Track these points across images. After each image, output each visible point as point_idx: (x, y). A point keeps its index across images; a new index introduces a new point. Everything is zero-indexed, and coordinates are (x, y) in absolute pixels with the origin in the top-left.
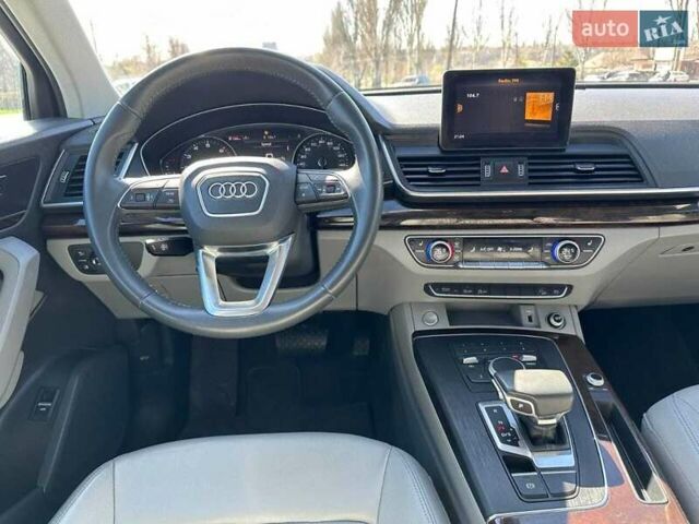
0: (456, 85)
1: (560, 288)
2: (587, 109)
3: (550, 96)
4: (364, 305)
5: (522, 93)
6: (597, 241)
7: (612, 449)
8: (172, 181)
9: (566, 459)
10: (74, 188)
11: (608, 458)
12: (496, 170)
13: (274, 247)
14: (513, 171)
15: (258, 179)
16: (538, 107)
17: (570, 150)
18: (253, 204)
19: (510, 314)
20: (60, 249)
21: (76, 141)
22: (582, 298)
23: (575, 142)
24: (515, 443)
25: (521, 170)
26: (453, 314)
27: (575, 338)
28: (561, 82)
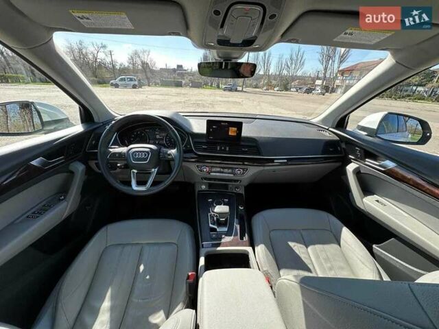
0: (210, 124)
1: (238, 181)
2: (246, 132)
3: (236, 129)
4: (186, 180)
5: (228, 127)
6: (247, 169)
7: (238, 227)
8: (123, 150)
9: (225, 229)
10: (96, 147)
11: (236, 229)
12: (221, 148)
13: (153, 170)
14: (225, 148)
15: (147, 152)
16: (232, 132)
17: (242, 143)
18: (145, 160)
19: (226, 186)
20: (92, 164)
21: (98, 131)
22: (245, 183)
23: (243, 141)
24: (214, 225)
25: (227, 149)
26: (210, 186)
27: (242, 194)
28: (239, 126)
